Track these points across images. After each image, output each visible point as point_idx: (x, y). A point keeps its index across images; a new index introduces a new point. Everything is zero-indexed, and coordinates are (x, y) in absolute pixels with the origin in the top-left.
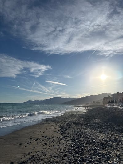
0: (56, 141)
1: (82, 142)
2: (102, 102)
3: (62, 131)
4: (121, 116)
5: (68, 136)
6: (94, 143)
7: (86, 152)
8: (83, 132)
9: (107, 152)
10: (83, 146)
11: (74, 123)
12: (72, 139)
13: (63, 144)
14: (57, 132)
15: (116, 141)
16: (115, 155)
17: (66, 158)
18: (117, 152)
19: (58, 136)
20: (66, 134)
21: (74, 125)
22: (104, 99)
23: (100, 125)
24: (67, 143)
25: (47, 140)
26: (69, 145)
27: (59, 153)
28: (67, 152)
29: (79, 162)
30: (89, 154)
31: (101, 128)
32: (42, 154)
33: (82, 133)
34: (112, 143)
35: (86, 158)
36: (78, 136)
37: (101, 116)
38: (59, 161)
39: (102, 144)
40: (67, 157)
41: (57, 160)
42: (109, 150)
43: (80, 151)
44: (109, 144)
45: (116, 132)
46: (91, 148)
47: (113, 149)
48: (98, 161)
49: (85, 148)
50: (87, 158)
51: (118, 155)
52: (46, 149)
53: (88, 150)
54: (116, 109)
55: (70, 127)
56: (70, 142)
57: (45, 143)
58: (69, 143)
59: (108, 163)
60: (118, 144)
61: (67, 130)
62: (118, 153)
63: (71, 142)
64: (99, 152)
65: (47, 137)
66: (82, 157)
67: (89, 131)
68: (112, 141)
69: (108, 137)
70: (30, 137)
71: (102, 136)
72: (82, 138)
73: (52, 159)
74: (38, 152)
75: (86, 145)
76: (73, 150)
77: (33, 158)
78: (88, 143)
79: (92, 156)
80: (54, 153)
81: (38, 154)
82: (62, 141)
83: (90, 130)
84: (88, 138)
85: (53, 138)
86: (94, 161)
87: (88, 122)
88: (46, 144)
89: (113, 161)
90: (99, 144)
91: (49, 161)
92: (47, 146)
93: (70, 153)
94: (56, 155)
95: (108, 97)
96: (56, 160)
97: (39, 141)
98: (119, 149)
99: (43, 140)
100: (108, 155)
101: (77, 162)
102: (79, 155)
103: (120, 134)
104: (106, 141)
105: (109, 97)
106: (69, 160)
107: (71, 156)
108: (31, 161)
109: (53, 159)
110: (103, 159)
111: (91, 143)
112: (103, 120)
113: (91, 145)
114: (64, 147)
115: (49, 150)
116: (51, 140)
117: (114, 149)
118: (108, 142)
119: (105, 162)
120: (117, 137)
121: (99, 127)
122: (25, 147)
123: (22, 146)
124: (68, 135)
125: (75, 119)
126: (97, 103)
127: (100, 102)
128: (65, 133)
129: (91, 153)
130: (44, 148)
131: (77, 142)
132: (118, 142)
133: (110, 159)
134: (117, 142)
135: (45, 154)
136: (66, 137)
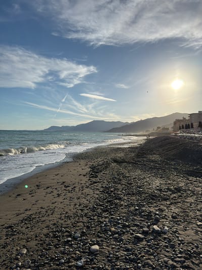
0: (77, 189)
1: (119, 192)
2: (172, 128)
3: (92, 174)
4: (196, 149)
5: (99, 182)
6: (140, 193)
7: (122, 209)
8: (127, 175)
9: (157, 208)
10: (120, 199)
11: (115, 161)
12: (104, 186)
13: (88, 195)
14: (84, 176)
15: (178, 190)
16: (170, 215)
17: (85, 219)
18: (175, 210)
19: (82, 182)
20: (98, 178)
21: (115, 164)
22: (175, 123)
23: (159, 164)
24: (94, 193)
25: (64, 188)
26: (97, 196)
27: (75, 210)
28: (90, 208)
29: (105, 226)
30: (125, 213)
31: (158, 169)
32: (46, 212)
33: (124, 177)
34: (171, 194)
35: (118, 220)
36: (115, 183)
37: (163, 150)
38: (70, 225)
39: (153, 195)
40: (88, 218)
41: (69, 222)
42: (162, 207)
43: (112, 207)
44: (164, 195)
45: (182, 176)
46: (131, 202)
47: (169, 204)
48: (137, 226)
49: (122, 202)
50: (120, 219)
51: (174, 215)
52: (56, 203)
53: (125, 206)
54: (192, 138)
55: (106, 167)
56: (100, 192)
57: (58, 193)
58: (98, 192)
59: (154, 229)
60: (180, 196)
61: (101, 171)
62: (177, 211)
63: (102, 191)
64: (144, 208)
65: (65, 184)
66: (112, 218)
67: (136, 174)
68: (170, 190)
69: (166, 184)
70: (38, 184)
71: (156, 182)
72: (121, 185)
73: (60, 221)
74: (42, 208)
75: (126, 198)
76: (101, 205)
77: (29, 219)
78: (129, 194)
79: (128, 217)
80: (66, 210)
81: (40, 213)
82: (86, 191)
83: (139, 172)
84: (132, 185)
85: (74, 186)
86: (129, 225)
87: (140, 159)
88: (59, 195)
89: (164, 225)
90: (147, 195)
91: (54, 224)
92: (60, 199)
93: (94, 211)
94: (70, 213)
95: (182, 119)
96: (66, 223)
97: (50, 190)
98: (179, 205)
99: (56, 189)
100: (157, 214)
101: (101, 227)
102: (107, 214)
103: (188, 179)
104: (160, 190)
105: (184, 119)
106: (88, 222)
107: (94, 216)
108: (23, 223)
109: (62, 222)
110: (147, 223)
111: (133, 194)
112: (164, 156)
113: (134, 198)
114: (87, 200)
115: (61, 206)
116: (70, 189)
117: (172, 204)
118: (164, 192)
119: (148, 227)
120: (182, 184)
121: (155, 168)
122: (24, 200)
123: (20, 199)
124: (100, 180)
125: (120, 155)
126: (164, 129)
127: (168, 129)
128: (96, 177)
129: (129, 211)
130: (54, 201)
131: (112, 191)
132: (182, 192)
133: (159, 221)
134: (180, 192)
135: (52, 211)
136: (96, 183)
